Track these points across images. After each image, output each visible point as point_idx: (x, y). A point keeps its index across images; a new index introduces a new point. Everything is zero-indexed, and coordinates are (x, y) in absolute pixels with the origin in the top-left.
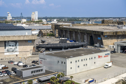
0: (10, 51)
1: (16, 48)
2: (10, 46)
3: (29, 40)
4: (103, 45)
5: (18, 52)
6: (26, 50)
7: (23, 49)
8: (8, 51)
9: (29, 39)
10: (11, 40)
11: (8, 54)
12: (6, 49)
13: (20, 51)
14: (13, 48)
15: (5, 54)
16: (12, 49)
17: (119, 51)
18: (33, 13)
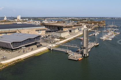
4: (63, 30)
6: (43, 32)
18: (18, 16)
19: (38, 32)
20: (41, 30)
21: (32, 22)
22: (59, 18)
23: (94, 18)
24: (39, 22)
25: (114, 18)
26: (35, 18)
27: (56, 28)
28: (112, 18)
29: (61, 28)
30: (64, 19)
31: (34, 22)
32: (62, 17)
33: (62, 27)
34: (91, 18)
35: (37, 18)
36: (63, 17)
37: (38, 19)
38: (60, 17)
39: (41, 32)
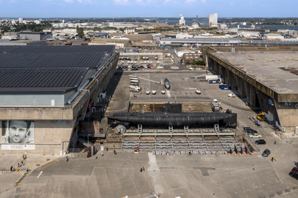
0: (15, 140)
1: (29, 134)
2: (14, 128)
5: (32, 144)
6: (52, 141)
7: (45, 137)
8: (10, 141)
9: (53, 119)
11: (9, 147)
12: (5, 136)
13: (38, 142)
14: (22, 134)
15: (3, 147)
16: (18, 136)
18: (211, 16)
19: (4, 133)
20: (32, 124)
31: (233, 34)
39: (31, 139)
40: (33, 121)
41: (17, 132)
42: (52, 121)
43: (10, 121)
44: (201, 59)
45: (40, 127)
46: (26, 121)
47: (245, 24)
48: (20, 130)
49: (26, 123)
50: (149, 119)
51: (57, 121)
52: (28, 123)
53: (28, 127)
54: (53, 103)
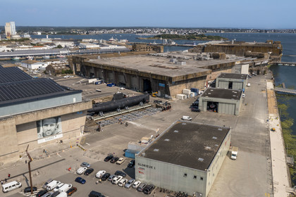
0: (47, 134)
1: (58, 127)
2: (47, 125)
3: (80, 112)
4: (170, 95)
7: (69, 126)
8: (44, 135)
10: (50, 117)
11: (44, 140)
12: (40, 133)
13: (64, 131)
14: (53, 128)
15: (39, 142)
16: (50, 130)
17: (205, 109)
18: (7, 24)
19: (39, 131)
20: (60, 119)
21: (47, 44)
22: (127, 30)
23: (216, 30)
24: (70, 44)
25: (266, 31)
26: (64, 29)
27: (135, 81)
28: (261, 31)
29: (162, 85)
30: (142, 32)
31: (52, 44)
32: (134, 28)
33: (162, 82)
34: (208, 29)
35: (70, 29)
36: (137, 28)
37: (69, 33)
38: (128, 28)
39: (60, 130)
40: (60, 117)
41: (49, 128)
42: (73, 114)
43: (43, 120)
44: (68, 69)
45: (65, 120)
46: (55, 118)
47: (39, 33)
48: (51, 125)
49: (54, 120)
50: (107, 106)
51: (76, 113)
52: (57, 119)
53: (57, 122)
54: (74, 101)
